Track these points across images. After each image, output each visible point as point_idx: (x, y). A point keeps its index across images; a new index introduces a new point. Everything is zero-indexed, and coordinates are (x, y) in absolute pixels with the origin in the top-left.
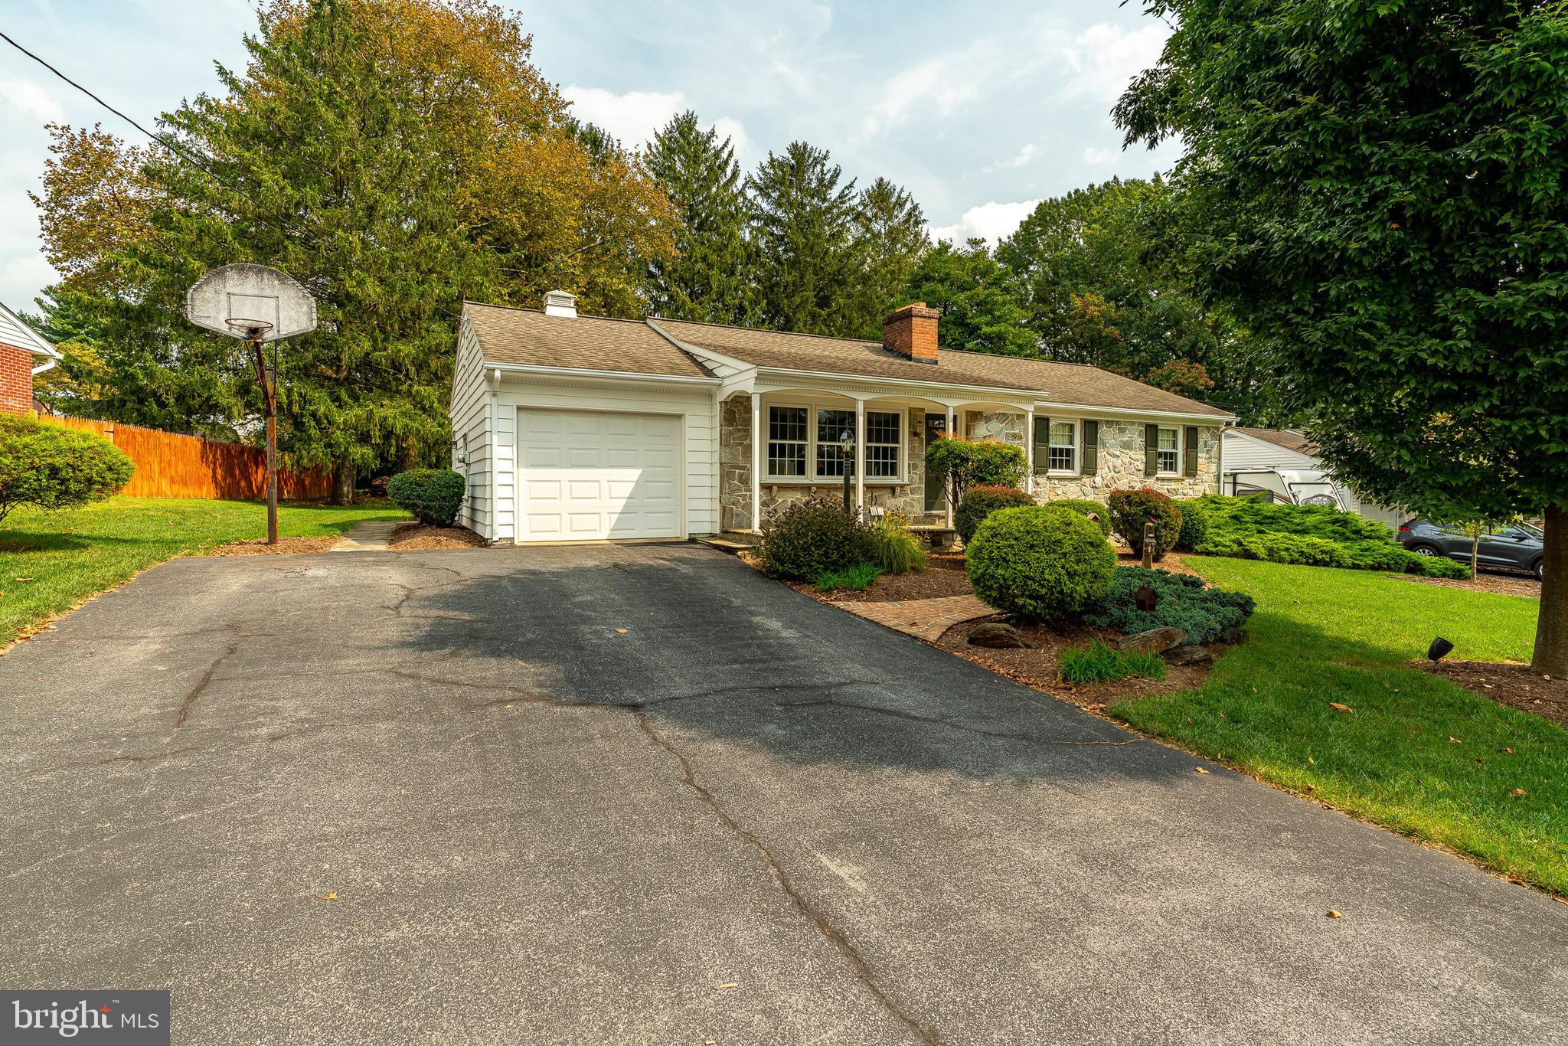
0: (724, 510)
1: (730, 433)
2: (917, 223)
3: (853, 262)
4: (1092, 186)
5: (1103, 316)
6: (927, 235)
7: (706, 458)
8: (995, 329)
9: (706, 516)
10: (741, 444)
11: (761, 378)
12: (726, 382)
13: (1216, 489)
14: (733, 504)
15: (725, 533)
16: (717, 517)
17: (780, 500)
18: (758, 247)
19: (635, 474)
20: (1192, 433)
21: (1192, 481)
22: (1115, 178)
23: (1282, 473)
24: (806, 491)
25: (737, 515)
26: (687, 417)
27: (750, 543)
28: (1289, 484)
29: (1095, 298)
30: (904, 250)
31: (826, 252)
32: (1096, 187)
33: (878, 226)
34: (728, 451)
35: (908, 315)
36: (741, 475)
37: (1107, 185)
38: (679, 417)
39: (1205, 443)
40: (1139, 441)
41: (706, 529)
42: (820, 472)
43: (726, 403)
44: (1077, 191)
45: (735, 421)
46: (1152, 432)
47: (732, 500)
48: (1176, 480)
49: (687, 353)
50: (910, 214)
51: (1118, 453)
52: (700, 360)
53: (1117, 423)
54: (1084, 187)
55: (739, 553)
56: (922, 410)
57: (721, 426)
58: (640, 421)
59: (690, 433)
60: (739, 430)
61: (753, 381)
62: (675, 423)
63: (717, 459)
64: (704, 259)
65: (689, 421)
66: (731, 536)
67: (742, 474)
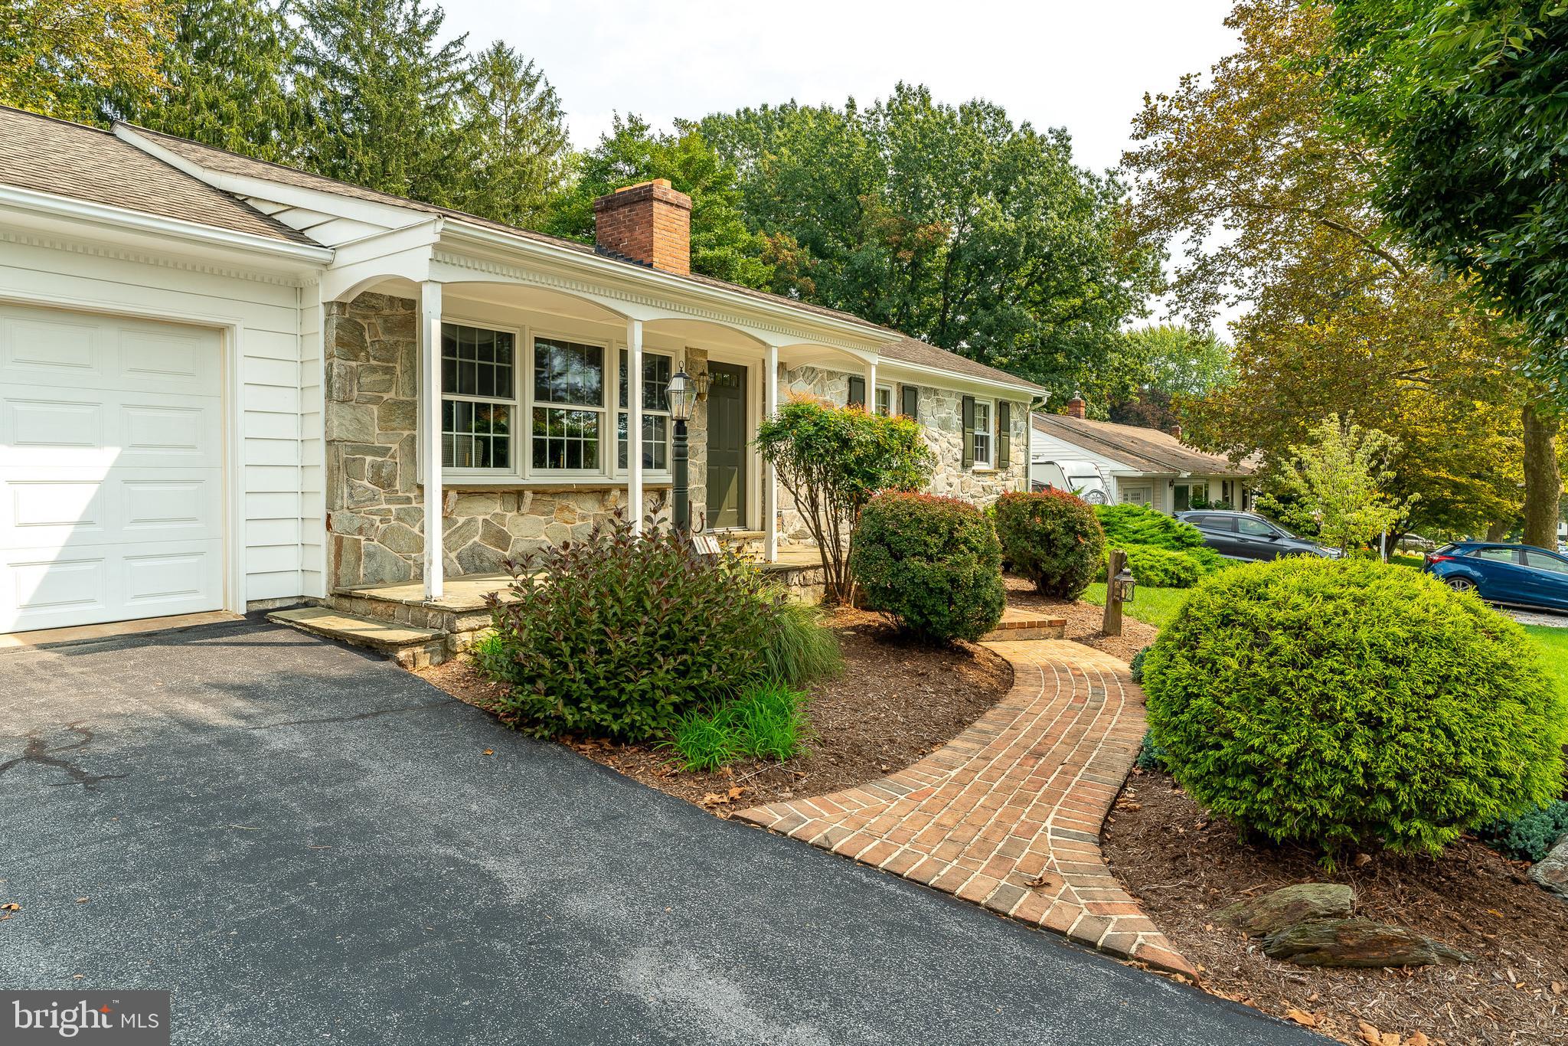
0: (339, 546)
1: (352, 375)
2: (552, 114)
3: (461, 155)
4: (765, 107)
5: (798, 265)
6: (567, 132)
7: (289, 427)
8: (717, 252)
9: (290, 559)
10: (377, 401)
11: (445, 250)
12: (343, 257)
13: (1024, 485)
14: (360, 530)
15: (343, 599)
16: (320, 560)
17: (461, 520)
18: (308, 105)
19: (99, 461)
20: (1003, 407)
21: (1004, 475)
22: (793, 101)
23: (1061, 464)
24: (512, 499)
25: (371, 556)
26: (239, 331)
27: (421, 624)
28: (1069, 478)
29: (787, 240)
30: (534, 149)
31: (421, 133)
32: (770, 108)
33: (496, 109)
34: (347, 411)
35: (646, 197)
36: (377, 469)
37: (783, 108)
38: (219, 331)
39: (1015, 424)
40: (956, 419)
41: (289, 587)
42: (539, 462)
43: (341, 305)
44: (746, 110)
45: (363, 348)
46: (968, 405)
47: (357, 524)
48: (991, 474)
49: (229, 195)
50: (542, 100)
51: (936, 435)
52: (267, 209)
53: (936, 392)
54: (755, 106)
55: (402, 654)
56: (704, 353)
57: (329, 356)
58: (109, 334)
59: (246, 371)
60: (373, 370)
61: (429, 252)
62: (208, 346)
63: (316, 429)
64: (212, 105)
65: (244, 342)
66: (360, 607)
67: (381, 466)
